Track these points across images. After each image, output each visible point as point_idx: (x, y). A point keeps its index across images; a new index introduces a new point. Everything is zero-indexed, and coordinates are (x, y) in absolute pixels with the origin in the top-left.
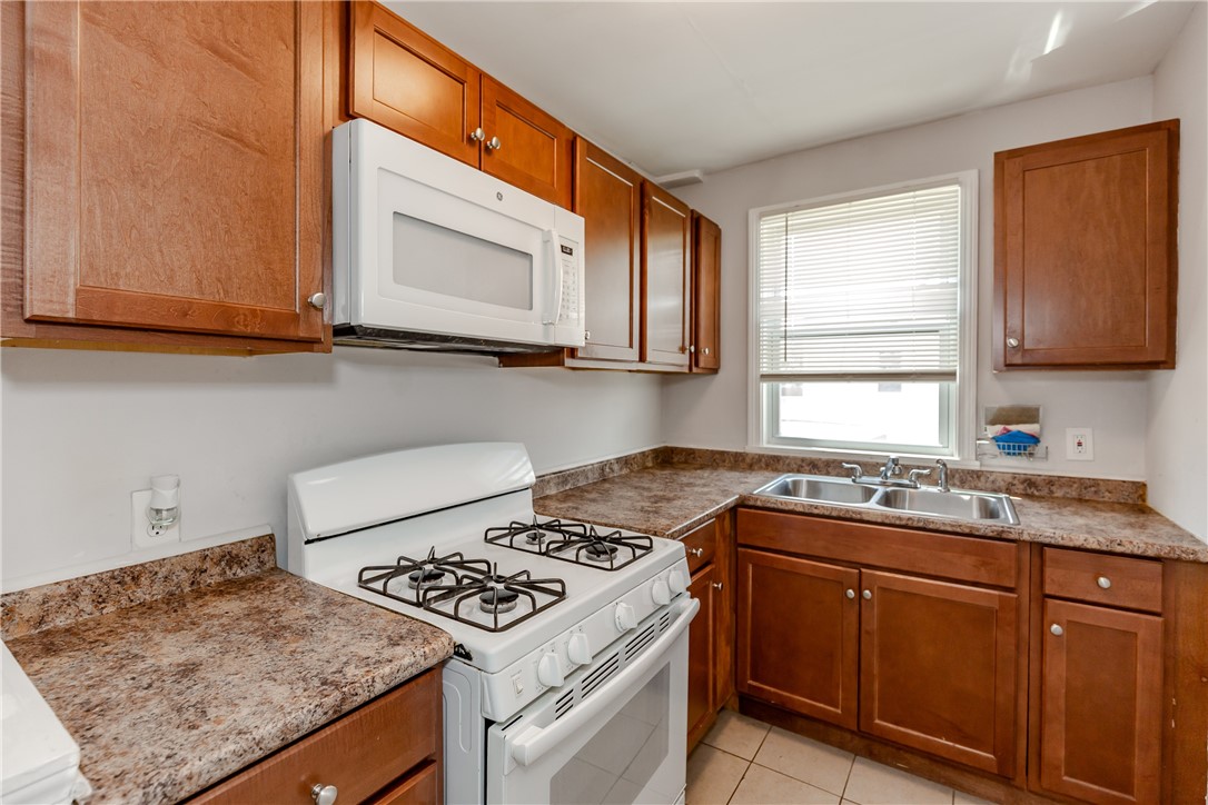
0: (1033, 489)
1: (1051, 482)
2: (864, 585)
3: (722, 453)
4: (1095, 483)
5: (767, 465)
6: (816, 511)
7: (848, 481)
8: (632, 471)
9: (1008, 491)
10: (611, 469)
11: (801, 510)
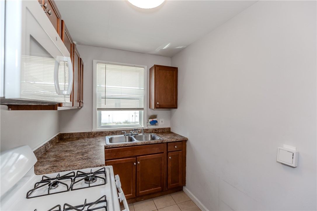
0: (156, 131)
1: (159, 129)
2: (137, 161)
3: (84, 133)
4: (164, 128)
5: (99, 135)
6: (126, 145)
7: (123, 135)
8: (53, 145)
9: (152, 132)
10: (48, 146)
11: (123, 146)
